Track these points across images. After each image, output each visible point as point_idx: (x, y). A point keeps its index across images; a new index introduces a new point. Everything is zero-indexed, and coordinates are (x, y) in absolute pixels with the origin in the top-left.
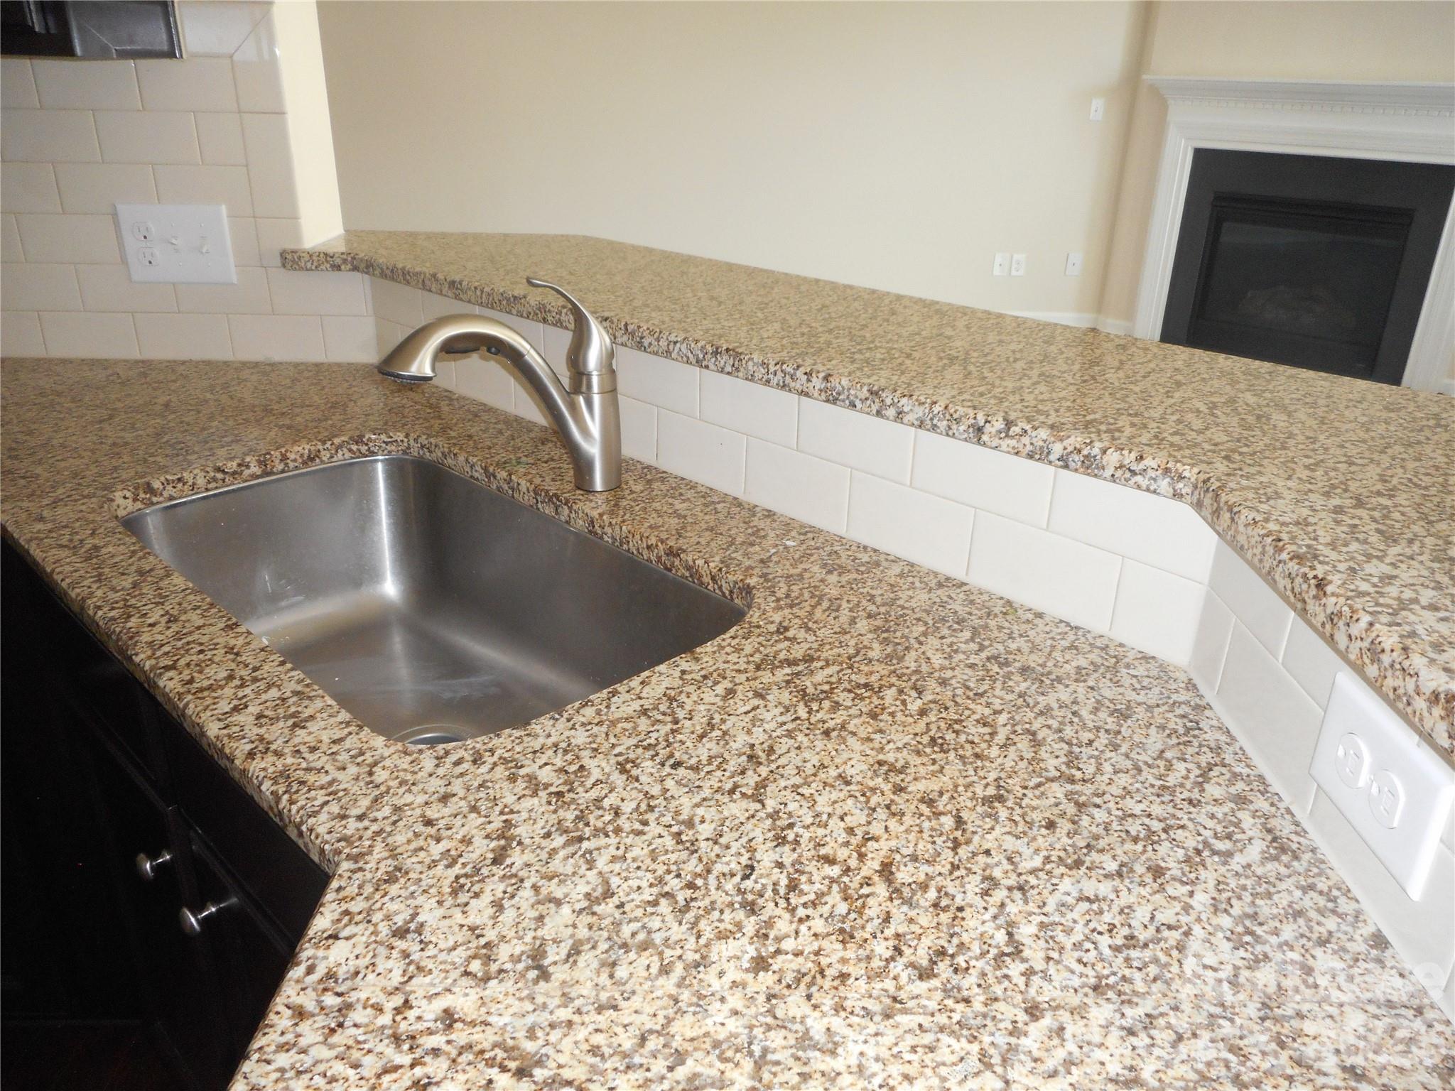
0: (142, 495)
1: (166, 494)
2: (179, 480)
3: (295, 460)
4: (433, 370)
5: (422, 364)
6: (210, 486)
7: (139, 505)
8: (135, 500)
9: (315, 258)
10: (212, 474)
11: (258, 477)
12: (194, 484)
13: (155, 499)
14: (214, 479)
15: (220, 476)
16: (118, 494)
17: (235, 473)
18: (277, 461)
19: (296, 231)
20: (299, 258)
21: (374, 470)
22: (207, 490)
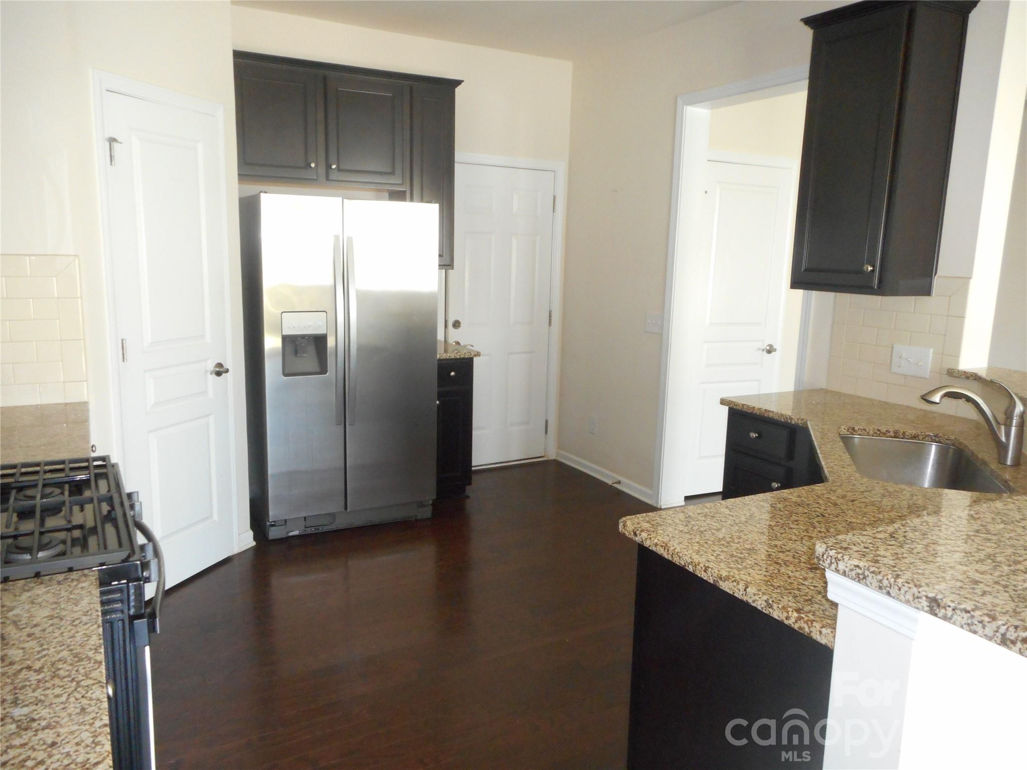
0: (850, 430)
1: (858, 433)
2: (864, 430)
3: (907, 436)
4: (941, 400)
5: (937, 398)
6: (874, 435)
7: (848, 433)
8: (848, 431)
9: (960, 373)
10: (876, 431)
11: (892, 437)
12: (868, 432)
13: (854, 433)
14: (876, 433)
15: (878, 432)
16: (843, 427)
17: (884, 433)
18: (901, 434)
19: (957, 362)
20: (954, 372)
21: (931, 448)
22: (873, 436)
